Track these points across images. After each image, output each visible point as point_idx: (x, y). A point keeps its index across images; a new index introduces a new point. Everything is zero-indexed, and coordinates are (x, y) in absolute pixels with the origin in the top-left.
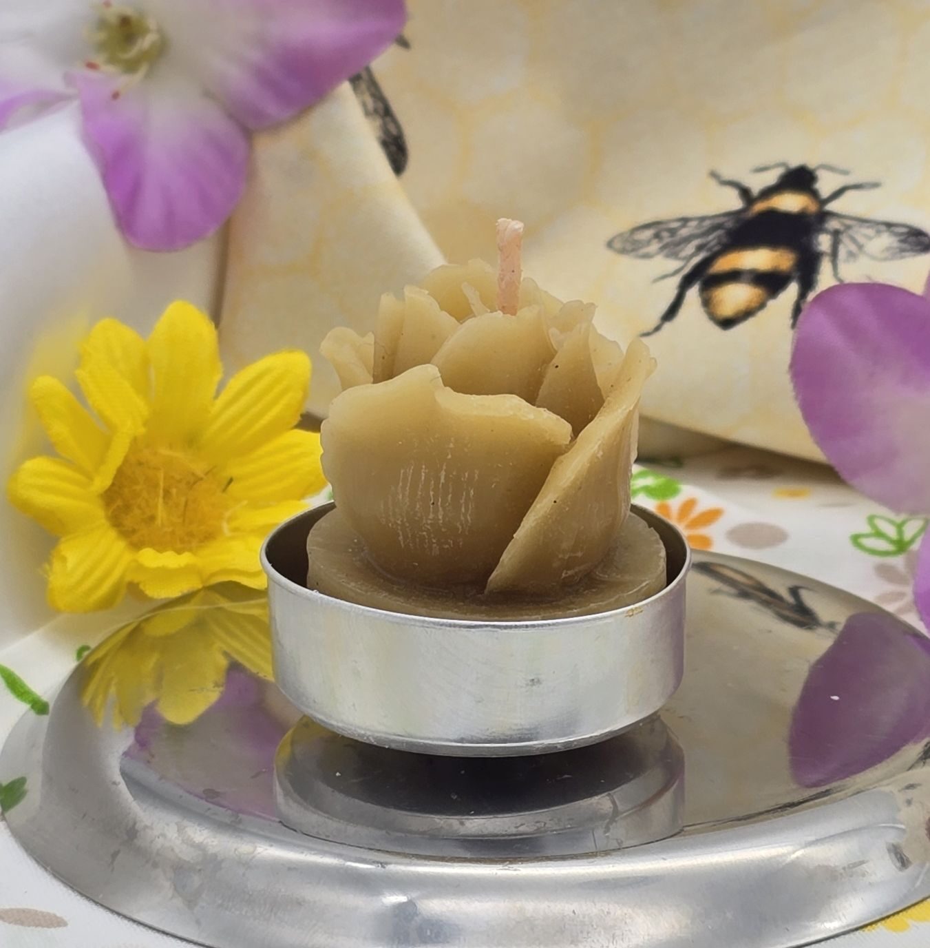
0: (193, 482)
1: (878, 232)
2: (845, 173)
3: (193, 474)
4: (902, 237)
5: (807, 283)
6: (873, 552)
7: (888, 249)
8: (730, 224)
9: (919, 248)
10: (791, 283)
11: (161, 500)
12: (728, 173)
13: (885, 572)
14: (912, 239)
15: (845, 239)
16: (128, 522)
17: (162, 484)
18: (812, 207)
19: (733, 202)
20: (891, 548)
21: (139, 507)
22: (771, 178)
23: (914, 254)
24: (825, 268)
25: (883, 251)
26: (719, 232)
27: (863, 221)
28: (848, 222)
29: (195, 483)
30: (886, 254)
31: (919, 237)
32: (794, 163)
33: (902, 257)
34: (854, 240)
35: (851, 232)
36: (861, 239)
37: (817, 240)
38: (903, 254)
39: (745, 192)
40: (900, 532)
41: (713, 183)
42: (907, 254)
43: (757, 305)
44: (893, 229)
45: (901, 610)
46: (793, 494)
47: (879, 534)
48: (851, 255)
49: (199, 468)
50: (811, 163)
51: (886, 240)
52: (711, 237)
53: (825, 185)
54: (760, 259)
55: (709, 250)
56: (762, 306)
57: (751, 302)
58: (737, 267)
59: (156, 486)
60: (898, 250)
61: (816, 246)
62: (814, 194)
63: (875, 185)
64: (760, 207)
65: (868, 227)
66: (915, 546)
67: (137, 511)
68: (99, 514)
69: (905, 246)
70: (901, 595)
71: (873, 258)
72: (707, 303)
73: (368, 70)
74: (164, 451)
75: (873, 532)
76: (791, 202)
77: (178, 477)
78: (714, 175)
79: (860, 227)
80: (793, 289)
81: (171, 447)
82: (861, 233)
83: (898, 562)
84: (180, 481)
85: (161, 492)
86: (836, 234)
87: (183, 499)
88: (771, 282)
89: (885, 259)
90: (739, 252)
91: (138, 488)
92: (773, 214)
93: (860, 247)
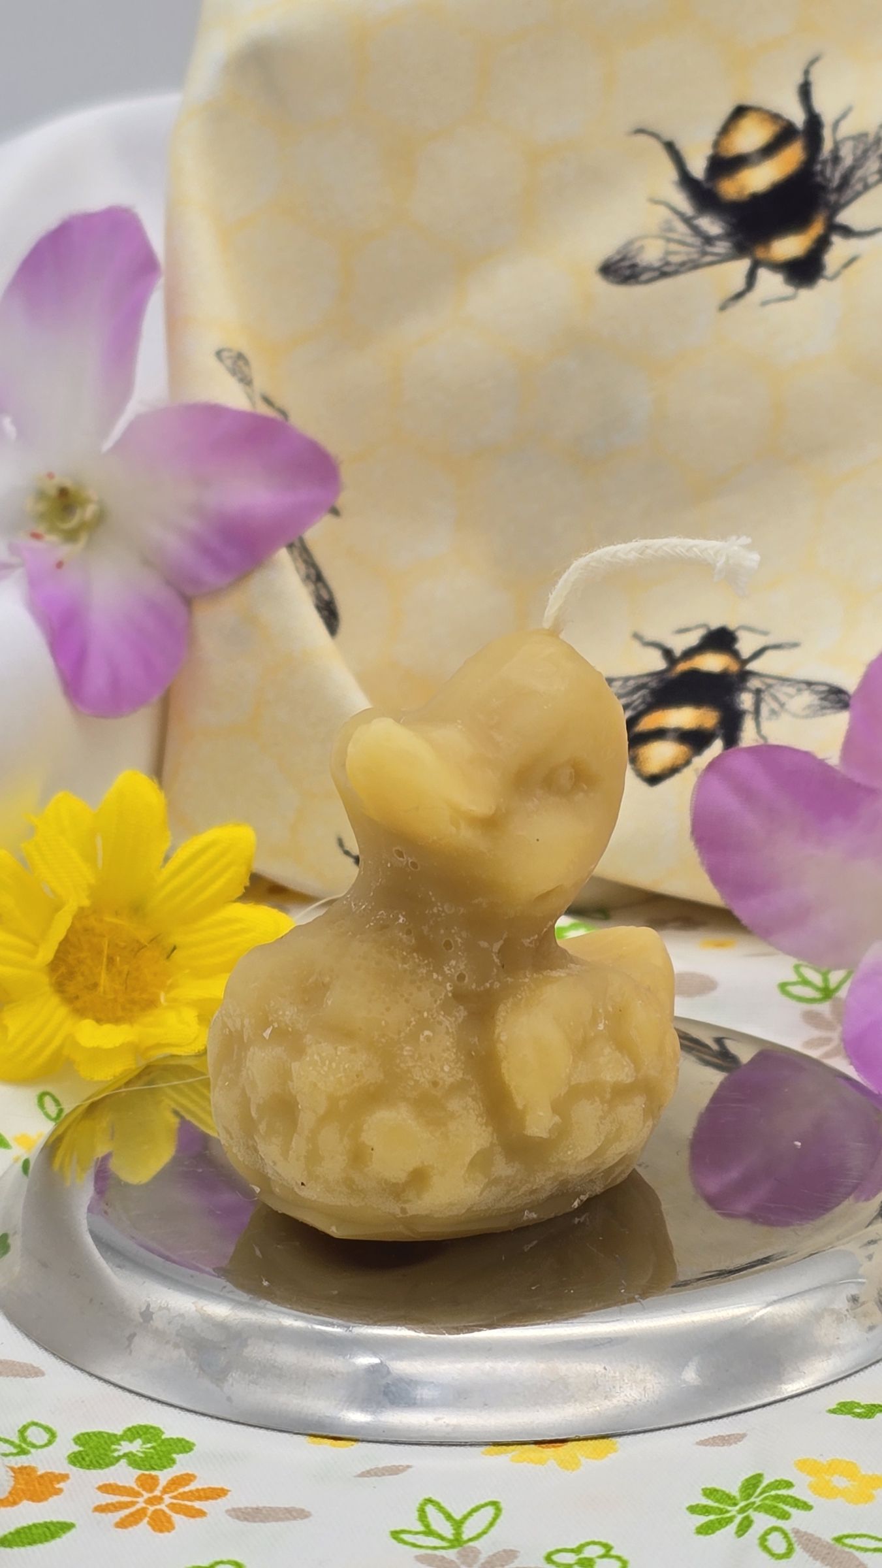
0: (138, 948)
1: (799, 690)
2: (765, 633)
3: (138, 942)
4: (823, 695)
5: (731, 739)
6: (800, 999)
7: (809, 707)
8: (654, 684)
9: (838, 705)
10: (715, 740)
11: (104, 967)
12: (651, 635)
13: (812, 1019)
14: (832, 697)
15: (766, 697)
16: (71, 988)
17: (106, 952)
18: (734, 667)
19: (658, 663)
20: (817, 995)
21: (83, 974)
22: (693, 639)
23: (835, 710)
24: (748, 726)
25: (804, 709)
26: (643, 692)
27: (784, 680)
28: (770, 681)
29: (140, 949)
30: (807, 712)
31: (839, 695)
32: (715, 624)
33: (823, 715)
34: (776, 699)
35: (772, 691)
36: (783, 698)
37: (739, 700)
38: (824, 711)
39: (667, 653)
40: (826, 980)
41: (636, 645)
42: (828, 711)
43: (683, 762)
44: (813, 687)
45: (828, 1055)
46: (720, 945)
47: (806, 982)
48: (773, 712)
49: (143, 935)
50: (732, 626)
51: (807, 698)
52: (635, 696)
53: (746, 645)
54: (684, 717)
55: (634, 709)
56: (687, 763)
57: (676, 758)
58: (661, 725)
59: (100, 952)
60: (818, 707)
61: (739, 704)
62: (735, 654)
63: (795, 645)
64: (682, 667)
65: (789, 686)
66: (843, 993)
67: (81, 978)
68: (44, 980)
69: (826, 703)
70: (828, 1040)
71: (795, 715)
72: (634, 760)
73: (301, 540)
74: (109, 919)
75: (800, 980)
76: (713, 663)
77: (122, 944)
78: (637, 636)
79: (782, 685)
80: (717, 747)
81: (117, 914)
82: (783, 692)
83: (825, 1008)
84: (125, 948)
85: (105, 960)
86: (758, 692)
87: (126, 968)
88: (696, 740)
89: (807, 717)
90: (663, 710)
91: (82, 955)
92: (695, 675)
93: (782, 705)
